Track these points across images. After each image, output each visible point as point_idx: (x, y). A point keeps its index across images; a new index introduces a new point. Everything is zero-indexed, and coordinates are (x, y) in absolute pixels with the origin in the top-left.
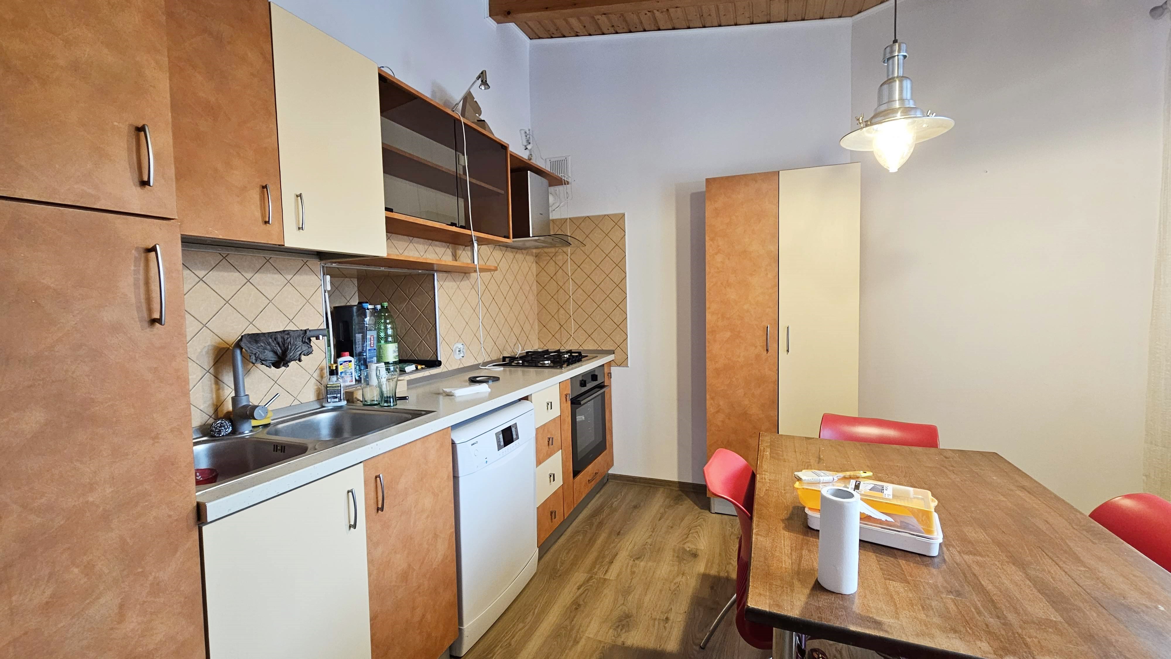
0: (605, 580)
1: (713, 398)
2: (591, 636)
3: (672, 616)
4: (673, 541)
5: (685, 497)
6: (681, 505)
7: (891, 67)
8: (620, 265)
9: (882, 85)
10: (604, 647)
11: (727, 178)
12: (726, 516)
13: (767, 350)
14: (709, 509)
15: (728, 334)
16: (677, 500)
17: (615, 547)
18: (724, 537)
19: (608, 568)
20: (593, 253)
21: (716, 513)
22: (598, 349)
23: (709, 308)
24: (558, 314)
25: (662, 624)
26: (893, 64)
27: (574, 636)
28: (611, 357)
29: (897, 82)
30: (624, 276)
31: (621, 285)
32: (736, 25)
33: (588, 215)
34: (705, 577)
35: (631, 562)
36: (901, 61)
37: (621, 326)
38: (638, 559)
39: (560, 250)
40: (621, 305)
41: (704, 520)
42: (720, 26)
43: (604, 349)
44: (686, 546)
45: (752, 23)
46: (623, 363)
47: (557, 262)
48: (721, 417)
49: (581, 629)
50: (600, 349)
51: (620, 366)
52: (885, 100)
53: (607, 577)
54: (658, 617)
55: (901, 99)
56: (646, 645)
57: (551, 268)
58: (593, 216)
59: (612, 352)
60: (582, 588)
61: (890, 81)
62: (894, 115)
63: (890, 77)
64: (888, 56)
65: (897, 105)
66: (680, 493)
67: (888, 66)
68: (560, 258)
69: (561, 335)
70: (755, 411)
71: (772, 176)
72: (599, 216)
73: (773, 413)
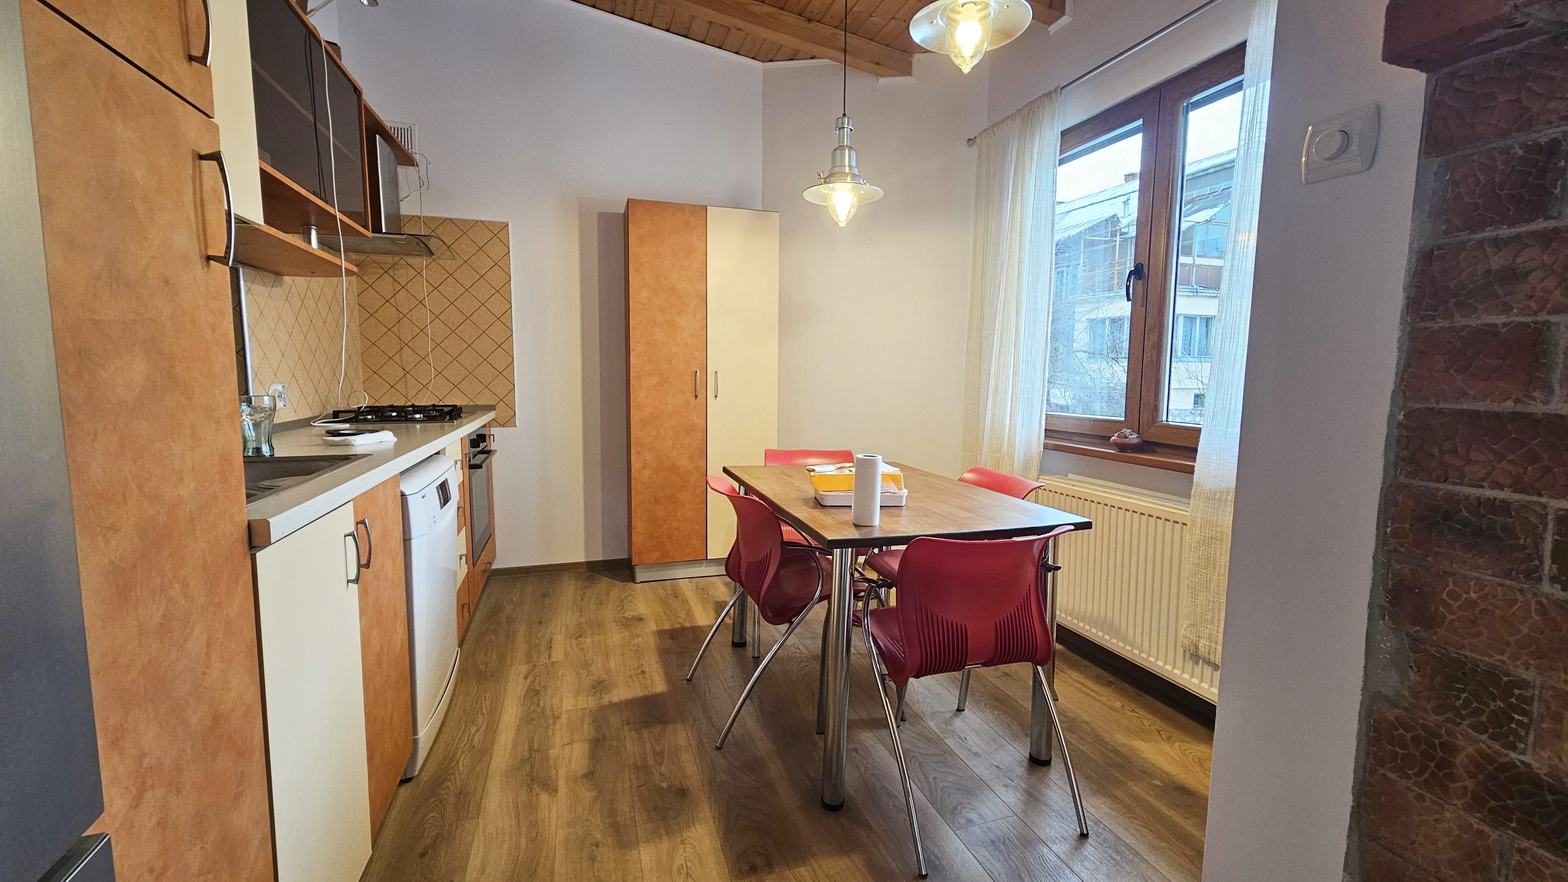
0: (553, 662)
1: (638, 453)
2: (570, 708)
3: (646, 669)
4: (609, 612)
5: (598, 576)
6: (599, 583)
7: (842, 135)
8: (503, 291)
9: (835, 150)
10: (590, 711)
11: (654, 203)
12: (654, 583)
13: (696, 396)
14: (634, 581)
15: (655, 380)
16: (591, 579)
17: (544, 634)
18: (661, 599)
19: (550, 653)
20: (458, 271)
21: (641, 582)
22: (470, 404)
23: (633, 350)
24: (401, 354)
25: (641, 678)
26: (844, 133)
27: (550, 715)
28: (491, 415)
29: (847, 151)
30: (508, 306)
31: (504, 318)
32: (650, 25)
33: (449, 216)
34: (660, 633)
35: (574, 642)
36: (849, 133)
37: (506, 372)
38: (580, 636)
39: (402, 262)
40: (505, 345)
41: (633, 591)
42: (632, 19)
43: (478, 404)
44: (626, 615)
45: (668, 31)
46: (509, 421)
47: (395, 278)
48: (647, 473)
49: (555, 707)
50: (472, 403)
51: (503, 426)
52: (838, 163)
53: (552, 660)
54: (633, 674)
55: (850, 166)
56: (635, 696)
57: (386, 286)
58: (457, 219)
59: (492, 408)
60: (530, 677)
61: (841, 147)
62: (845, 178)
63: (841, 144)
64: (840, 126)
65: (847, 170)
66: (590, 573)
67: (839, 134)
68: (402, 274)
69: (406, 384)
70: (683, 462)
71: (700, 212)
72: (468, 221)
73: (701, 463)
